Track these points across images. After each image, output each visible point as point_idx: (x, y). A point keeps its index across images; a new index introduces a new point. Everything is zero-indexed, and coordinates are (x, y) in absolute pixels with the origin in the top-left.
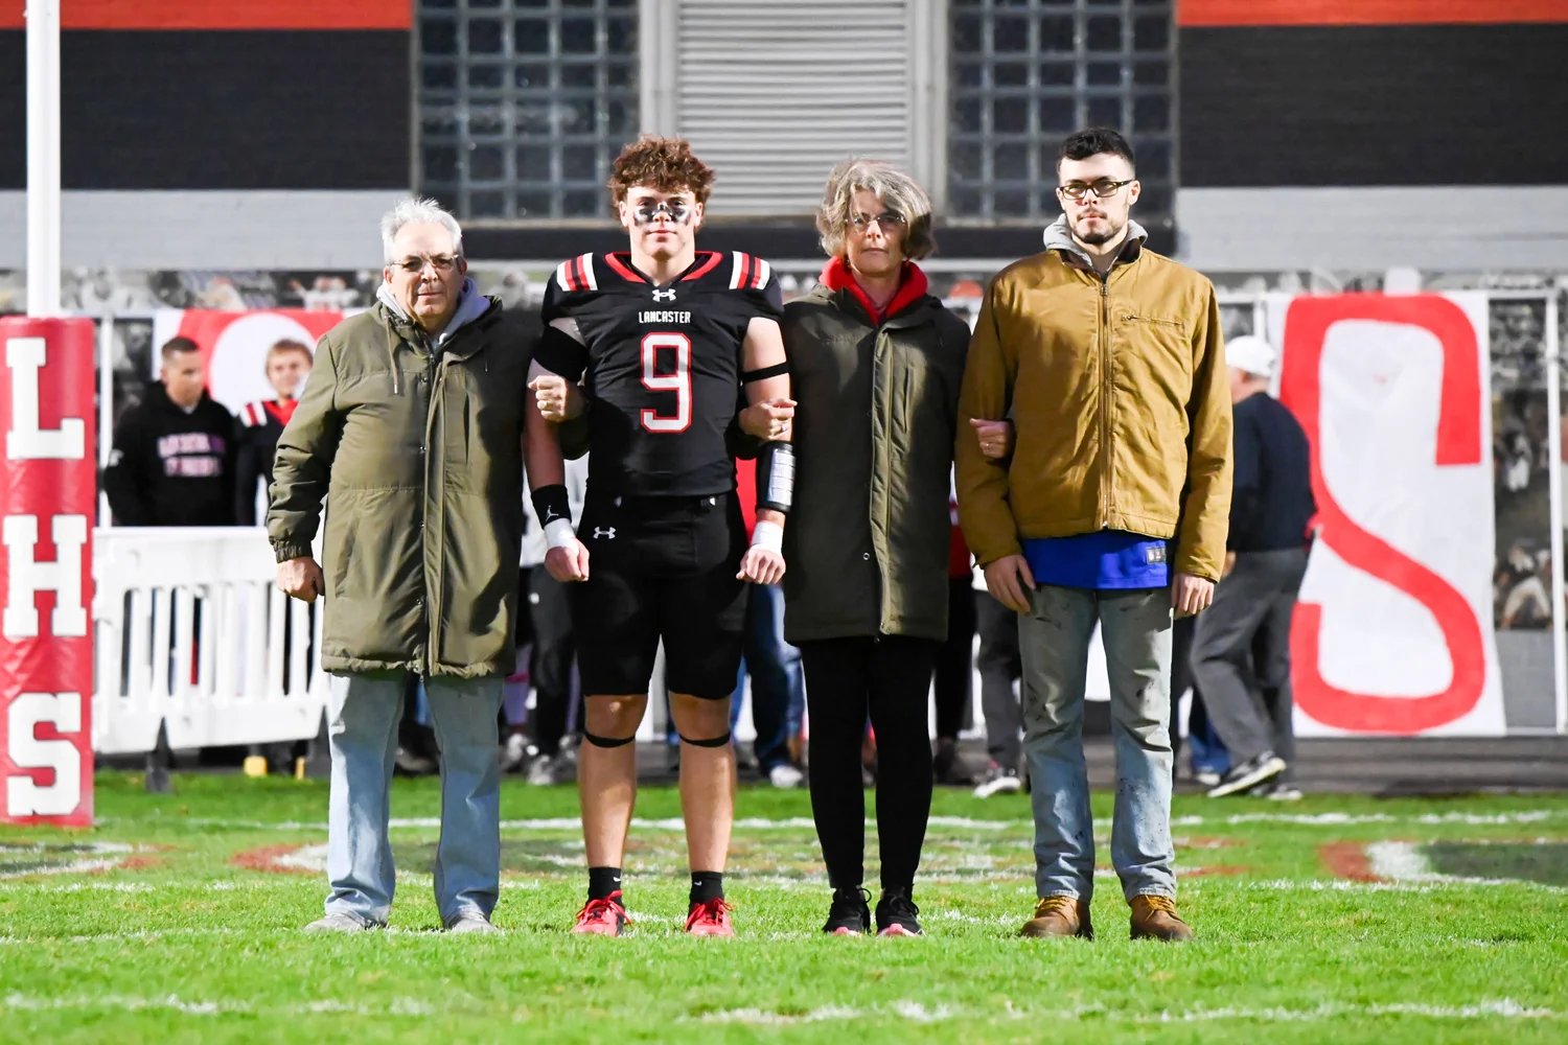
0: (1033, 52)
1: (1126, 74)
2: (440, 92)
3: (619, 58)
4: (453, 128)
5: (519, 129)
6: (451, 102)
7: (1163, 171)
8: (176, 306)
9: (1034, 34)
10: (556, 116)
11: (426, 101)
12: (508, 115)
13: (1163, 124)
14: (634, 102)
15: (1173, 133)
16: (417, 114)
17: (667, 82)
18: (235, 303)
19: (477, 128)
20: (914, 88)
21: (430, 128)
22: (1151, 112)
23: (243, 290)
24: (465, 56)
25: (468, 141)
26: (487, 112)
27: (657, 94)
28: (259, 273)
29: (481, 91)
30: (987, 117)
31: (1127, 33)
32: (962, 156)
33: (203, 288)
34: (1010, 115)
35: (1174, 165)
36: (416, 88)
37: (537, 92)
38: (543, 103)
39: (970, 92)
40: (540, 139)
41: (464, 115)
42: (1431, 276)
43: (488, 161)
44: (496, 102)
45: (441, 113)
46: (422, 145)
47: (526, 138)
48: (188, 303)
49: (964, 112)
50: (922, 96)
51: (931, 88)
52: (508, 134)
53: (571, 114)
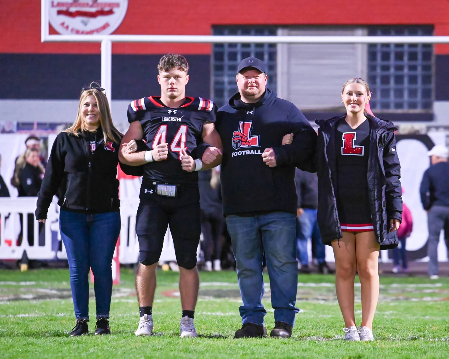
0: (392, 61)
1: (419, 69)
2: (220, 73)
3: (271, 63)
4: (223, 83)
6: (222, 75)
7: (430, 96)
9: (392, 56)
11: (215, 75)
13: (430, 82)
14: (275, 76)
15: (433, 86)
16: (213, 79)
17: (285, 69)
19: (230, 83)
20: (357, 72)
21: (217, 83)
22: (426, 79)
24: (227, 62)
25: (227, 87)
26: (233, 78)
27: (282, 74)
29: (231, 72)
30: (378, 81)
31: (420, 56)
34: (385, 80)
35: (433, 94)
36: (212, 71)
39: (373, 73)
41: (226, 79)
45: (219, 79)
46: (214, 88)
49: (371, 79)
50: (359, 74)
51: (362, 72)
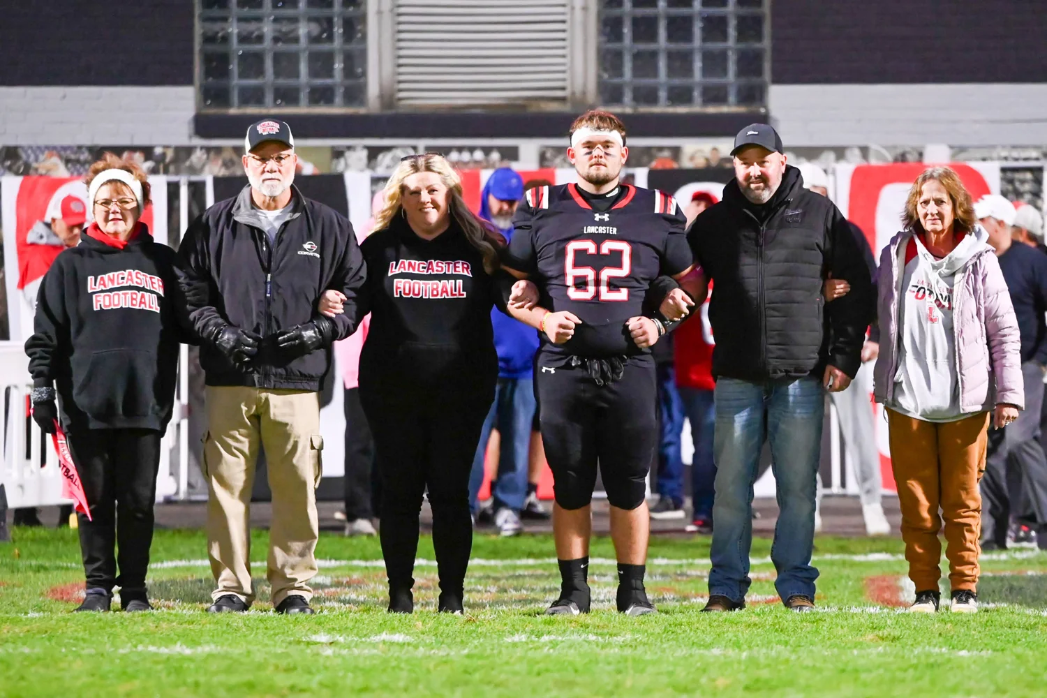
2: (216, 12)
4: (226, 39)
5: (276, 40)
6: (224, 19)
7: (759, 72)
8: (17, 173)
10: (303, 30)
11: (206, 19)
12: (268, 29)
13: (759, 37)
14: (363, 19)
15: (766, 43)
16: (198, 29)
17: (387, 4)
18: (61, 172)
19: (244, 39)
20: (573, 8)
21: (209, 39)
22: (750, 27)
23: (67, 161)
25: (237, 49)
26: (252, 27)
27: (380, 12)
28: (80, 148)
29: (246, 11)
30: (627, 30)
32: (609, 60)
33: (37, 160)
34: (645, 29)
35: (767, 66)
36: (198, 10)
37: (289, 12)
38: (294, 20)
39: (615, 12)
40: (292, 47)
41: (234, 29)
42: (958, 150)
43: (253, 63)
44: (259, 19)
45: (217, 28)
46: (201, 51)
47: (281, 46)
48: (26, 171)
49: (610, 27)
50: (578, 14)
51: (585, 9)
52: (268, 43)
53: (315, 29)
